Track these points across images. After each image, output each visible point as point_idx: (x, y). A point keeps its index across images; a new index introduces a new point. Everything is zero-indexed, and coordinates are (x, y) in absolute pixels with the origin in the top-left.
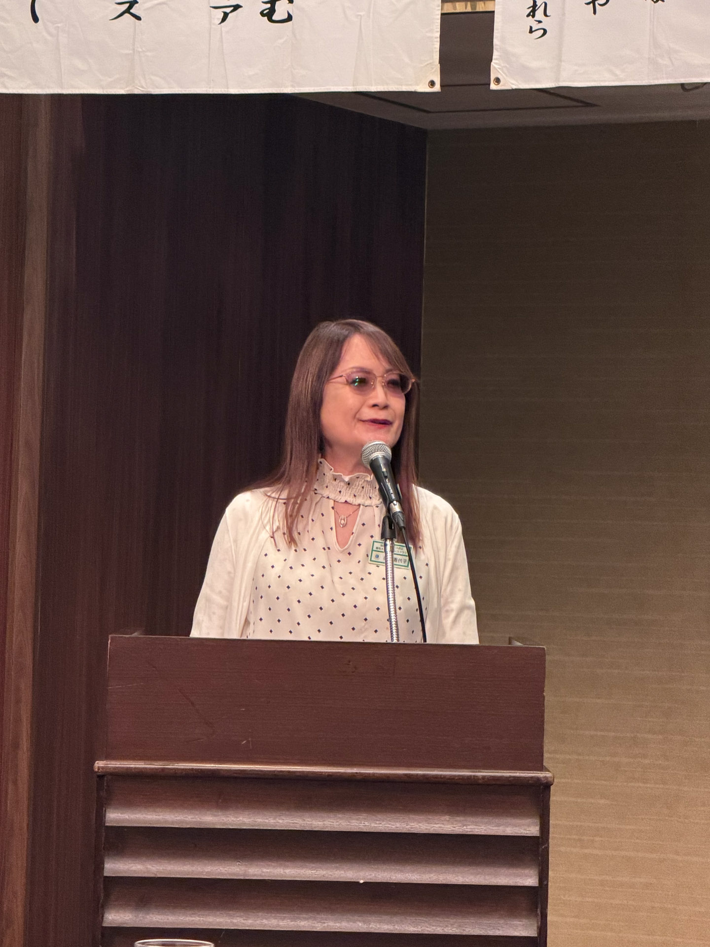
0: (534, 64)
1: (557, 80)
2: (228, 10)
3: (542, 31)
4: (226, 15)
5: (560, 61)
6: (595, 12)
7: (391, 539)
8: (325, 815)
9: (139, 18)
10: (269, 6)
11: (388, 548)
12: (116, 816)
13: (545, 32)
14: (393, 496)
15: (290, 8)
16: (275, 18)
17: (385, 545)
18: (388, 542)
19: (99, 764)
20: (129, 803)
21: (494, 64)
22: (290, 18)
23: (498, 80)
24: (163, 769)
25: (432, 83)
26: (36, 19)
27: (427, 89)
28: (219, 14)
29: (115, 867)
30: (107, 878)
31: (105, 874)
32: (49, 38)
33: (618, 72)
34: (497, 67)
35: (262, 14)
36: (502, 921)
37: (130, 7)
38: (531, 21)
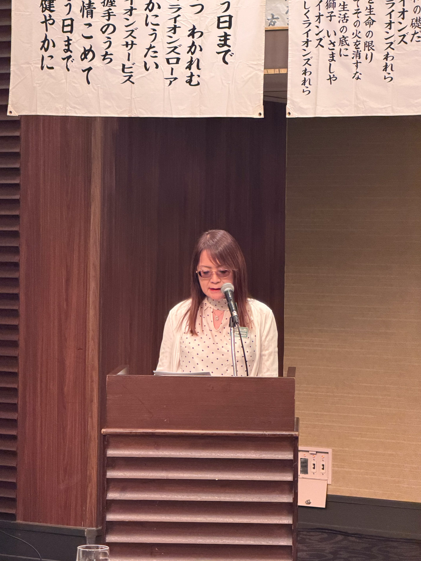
0: (305, 107)
1: (315, 114)
2: (172, 80)
3: (308, 92)
4: (171, 82)
5: (316, 105)
6: (331, 84)
7: (233, 327)
8: (200, 451)
9: (133, 83)
10: (189, 78)
11: (232, 331)
12: (111, 453)
13: (310, 92)
14: (234, 309)
15: (198, 79)
16: (192, 83)
17: (231, 330)
18: (232, 328)
19: (103, 430)
20: (117, 447)
21: (287, 106)
22: (198, 84)
23: (289, 113)
24: (131, 432)
25: (260, 114)
26: (89, 83)
27: (258, 117)
28: (168, 82)
29: (111, 474)
30: (108, 479)
31: (107, 477)
32: (94, 91)
33: (341, 111)
34: (289, 108)
35: (186, 82)
36: (278, 496)
37: (130, 78)
38: (303, 87)
